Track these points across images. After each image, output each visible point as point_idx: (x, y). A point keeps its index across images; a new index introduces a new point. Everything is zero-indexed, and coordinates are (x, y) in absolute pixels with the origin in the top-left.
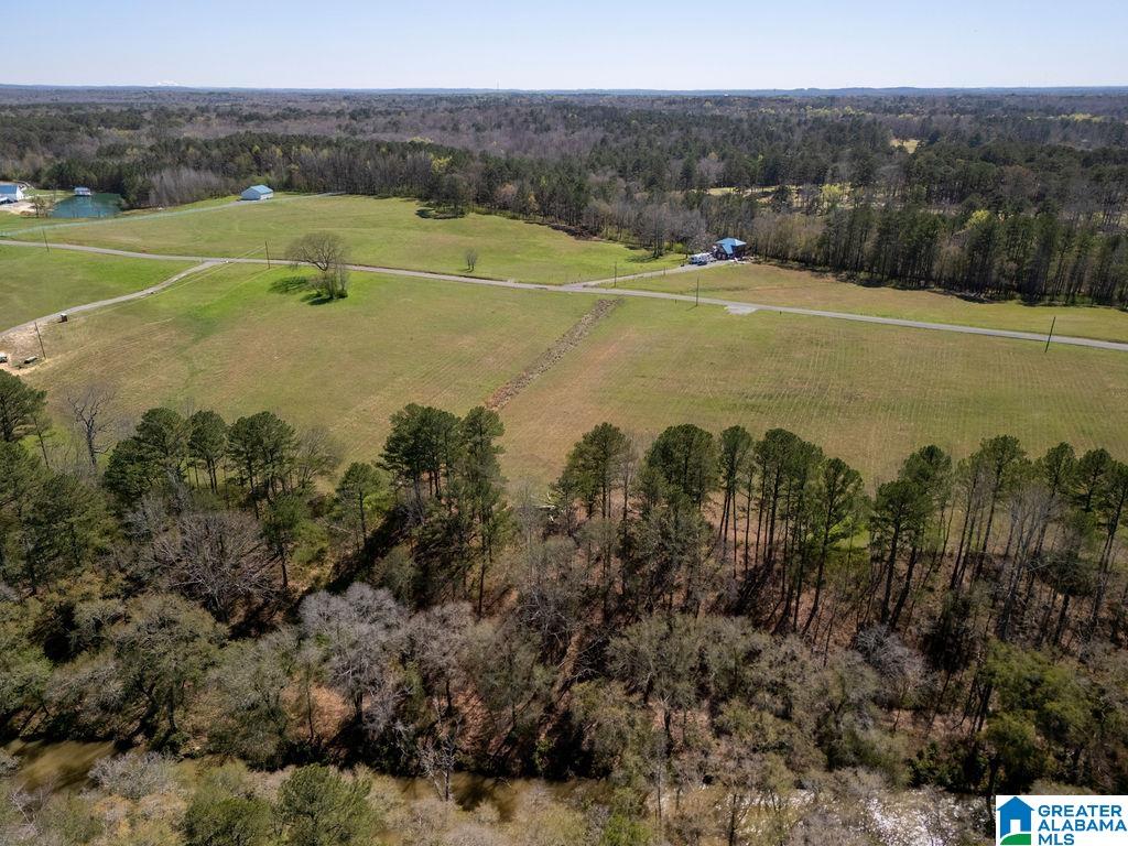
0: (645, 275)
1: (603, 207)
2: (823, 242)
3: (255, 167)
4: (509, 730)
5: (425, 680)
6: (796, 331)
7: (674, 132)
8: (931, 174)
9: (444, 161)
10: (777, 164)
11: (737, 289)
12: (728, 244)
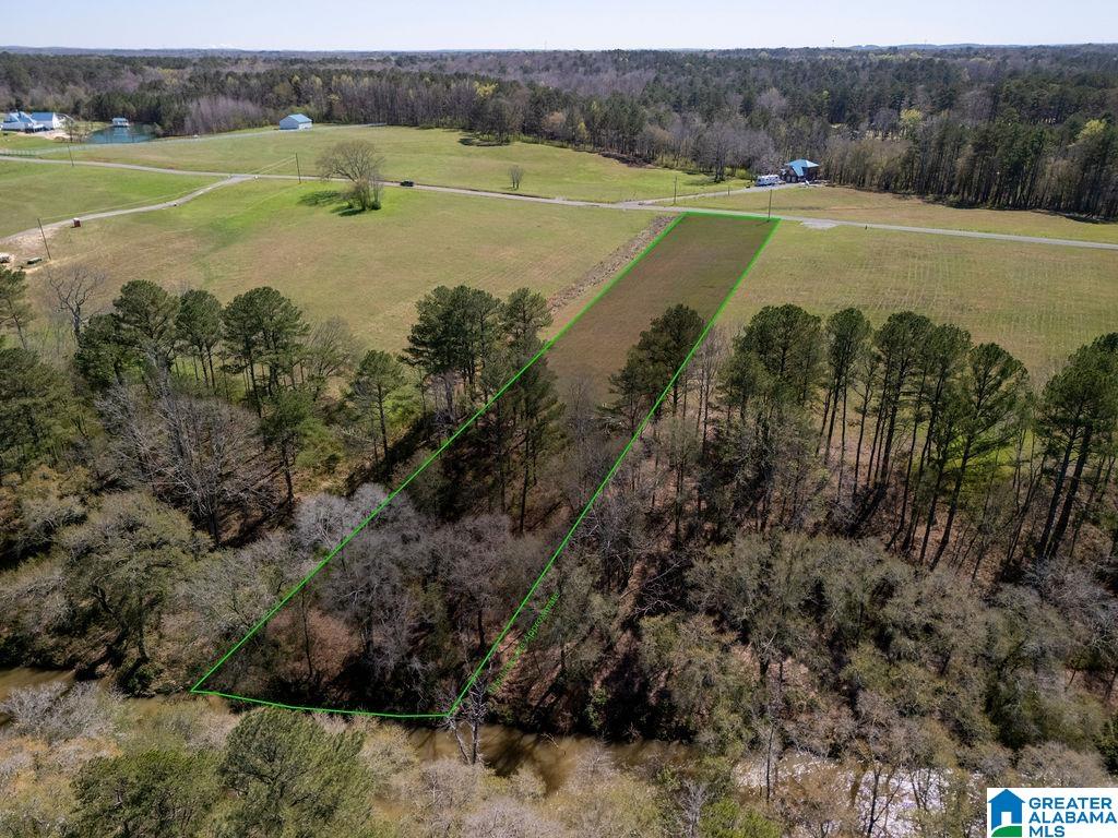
0: (707, 195)
1: (658, 132)
2: (908, 161)
3: (295, 98)
4: (555, 675)
5: (451, 608)
6: (887, 244)
7: (731, 73)
8: (1022, 99)
9: (490, 89)
10: (845, 96)
11: (811, 208)
12: (798, 166)
